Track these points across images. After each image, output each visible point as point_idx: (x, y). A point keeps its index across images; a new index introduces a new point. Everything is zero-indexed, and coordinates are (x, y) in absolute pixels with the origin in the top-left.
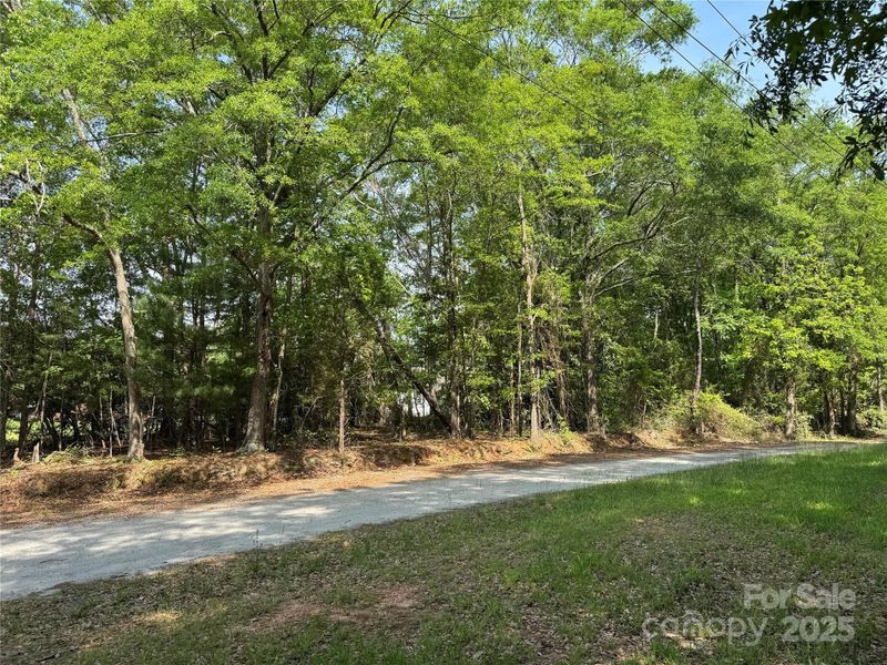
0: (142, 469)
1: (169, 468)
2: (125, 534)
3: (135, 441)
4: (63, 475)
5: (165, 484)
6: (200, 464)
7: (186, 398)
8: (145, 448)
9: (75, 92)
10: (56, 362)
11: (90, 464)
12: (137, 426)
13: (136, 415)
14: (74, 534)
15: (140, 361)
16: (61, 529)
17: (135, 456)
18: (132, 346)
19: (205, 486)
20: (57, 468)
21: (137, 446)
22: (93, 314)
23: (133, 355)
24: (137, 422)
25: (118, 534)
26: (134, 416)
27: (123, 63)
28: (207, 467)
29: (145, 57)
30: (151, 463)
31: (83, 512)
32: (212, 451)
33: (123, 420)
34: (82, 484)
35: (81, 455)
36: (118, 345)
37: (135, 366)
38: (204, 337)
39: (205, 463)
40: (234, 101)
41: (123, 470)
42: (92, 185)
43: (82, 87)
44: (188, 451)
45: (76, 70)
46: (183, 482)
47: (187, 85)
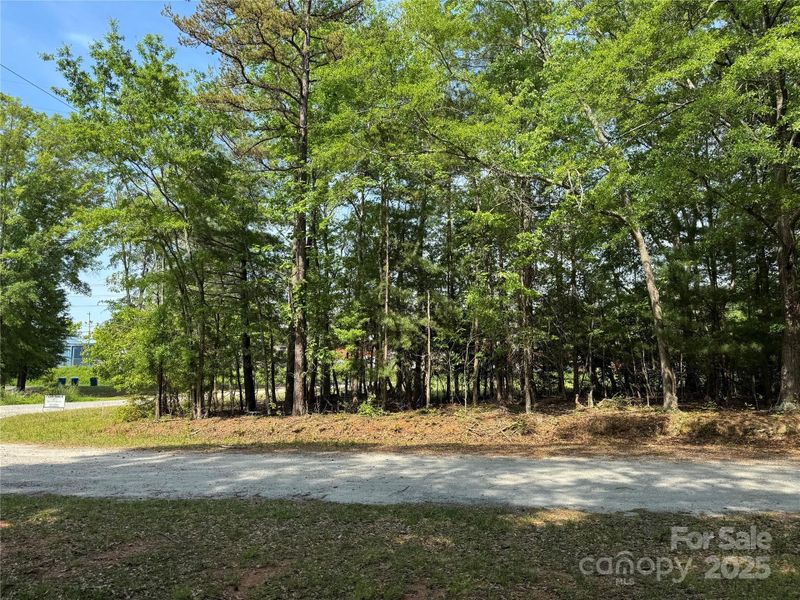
0: (679, 420)
1: (704, 421)
2: (679, 475)
3: (669, 394)
4: (613, 418)
5: (703, 435)
6: (735, 419)
7: (713, 355)
8: (679, 402)
9: (594, 106)
10: (598, 326)
11: (633, 411)
12: (670, 380)
13: (667, 370)
14: (636, 469)
15: (666, 322)
16: (623, 463)
17: (669, 407)
18: (658, 309)
19: (741, 441)
20: (609, 412)
21: (671, 399)
22: (617, 284)
23: (660, 317)
24: (669, 376)
25: (672, 475)
26: (666, 371)
27: (632, 66)
28: (742, 422)
29: (649, 54)
30: (685, 414)
31: (637, 452)
32: (745, 408)
33: (656, 375)
34: (630, 428)
35: (625, 404)
36: (647, 309)
37: (662, 326)
38: (722, 298)
39: (739, 419)
40: (744, 62)
41: (663, 419)
42: (622, 178)
43: (601, 99)
44: (721, 405)
45: (594, 87)
46: (719, 435)
47: (693, 64)
